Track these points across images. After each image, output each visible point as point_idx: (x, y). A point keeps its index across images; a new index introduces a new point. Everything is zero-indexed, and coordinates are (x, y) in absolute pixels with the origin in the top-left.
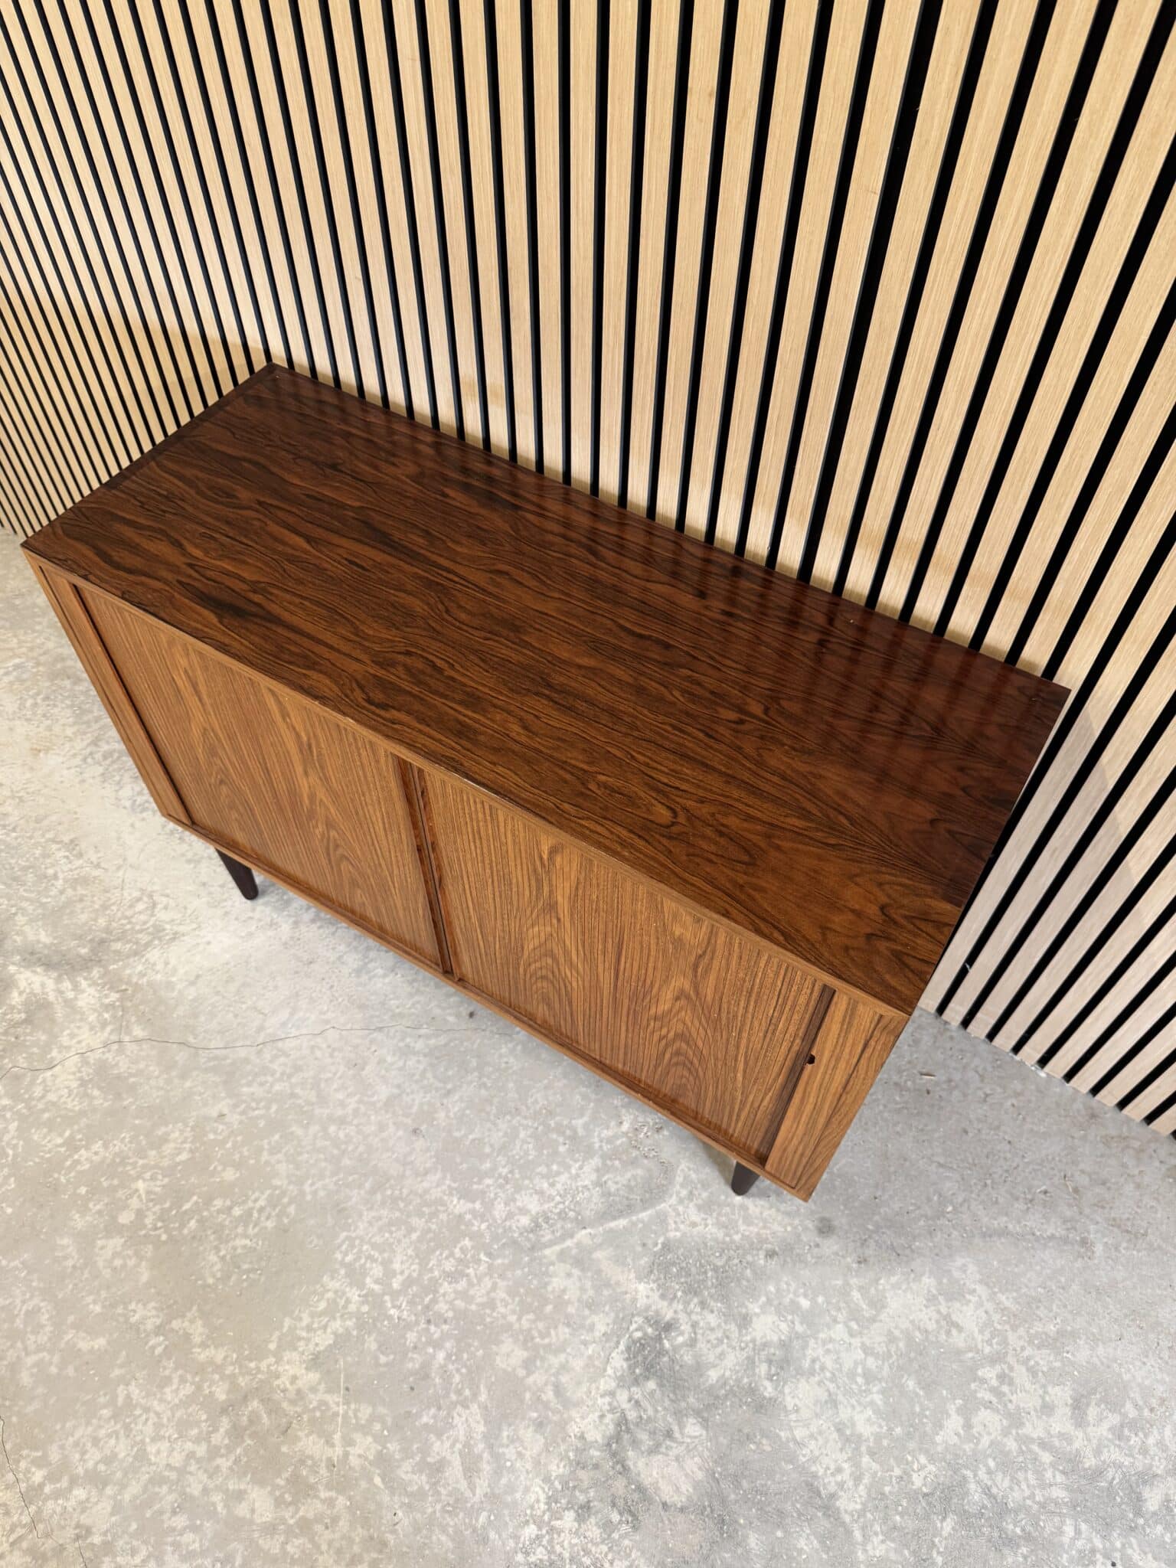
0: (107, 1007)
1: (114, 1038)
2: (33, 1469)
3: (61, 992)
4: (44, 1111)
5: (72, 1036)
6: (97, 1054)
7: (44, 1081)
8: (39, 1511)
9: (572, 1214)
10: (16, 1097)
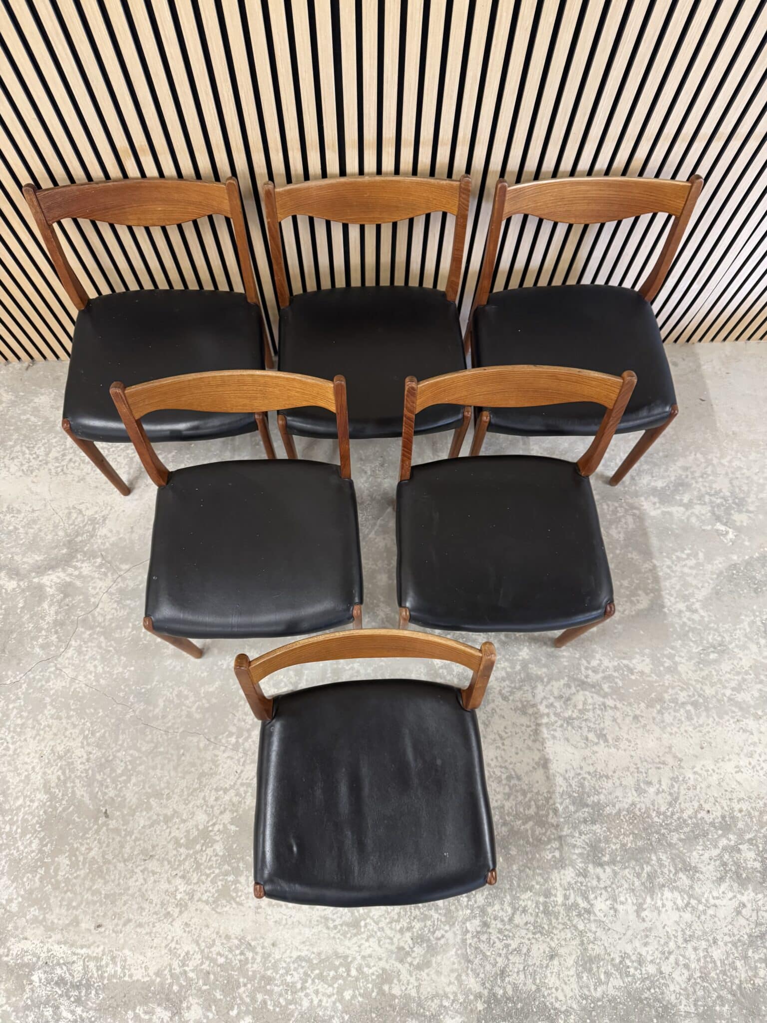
0: (100, 566)
1: (115, 576)
2: (229, 739)
3: (71, 575)
4: (110, 625)
5: (95, 588)
6: (115, 587)
7: (99, 613)
8: (244, 749)
9: (370, 517)
10: (91, 628)
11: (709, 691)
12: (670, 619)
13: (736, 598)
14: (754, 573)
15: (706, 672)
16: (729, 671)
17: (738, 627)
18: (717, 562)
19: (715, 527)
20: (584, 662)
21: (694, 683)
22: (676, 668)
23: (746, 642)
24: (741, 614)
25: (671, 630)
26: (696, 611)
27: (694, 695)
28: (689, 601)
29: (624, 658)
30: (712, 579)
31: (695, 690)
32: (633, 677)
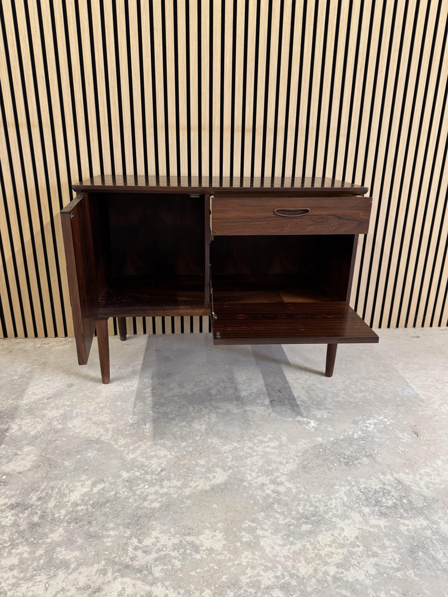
11: (304, 570)
12: (251, 492)
13: (326, 470)
14: (342, 451)
15: (298, 546)
16: (329, 543)
17: (332, 496)
18: (301, 443)
19: (296, 419)
20: (135, 541)
21: (283, 560)
22: (257, 544)
23: (345, 511)
24: (334, 484)
25: (252, 502)
26: (281, 484)
27: (283, 576)
28: (272, 474)
29: (189, 534)
30: (297, 456)
31: (285, 568)
32: (198, 557)
